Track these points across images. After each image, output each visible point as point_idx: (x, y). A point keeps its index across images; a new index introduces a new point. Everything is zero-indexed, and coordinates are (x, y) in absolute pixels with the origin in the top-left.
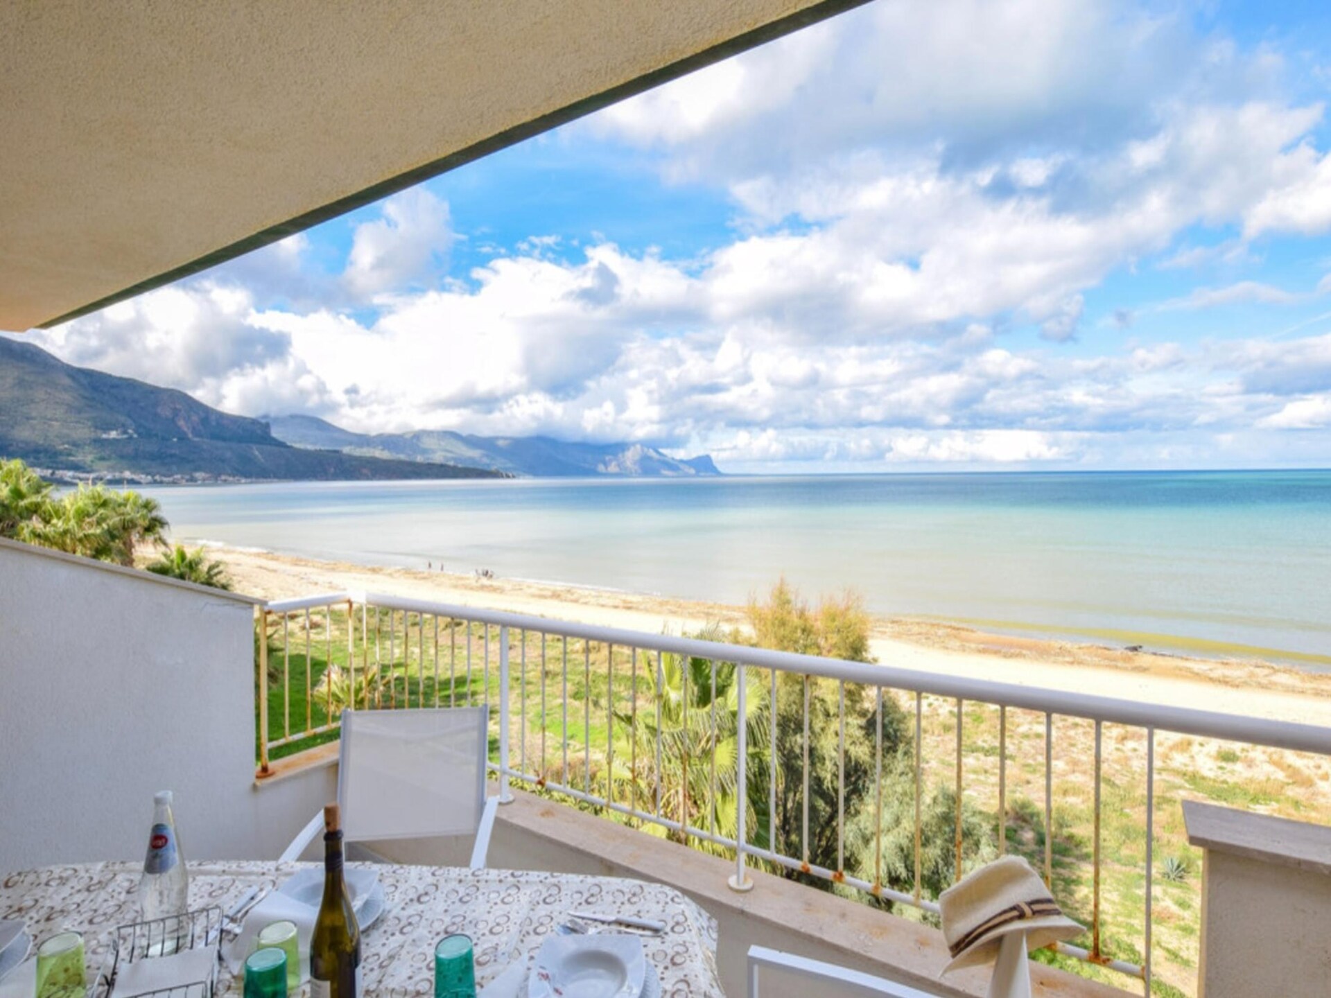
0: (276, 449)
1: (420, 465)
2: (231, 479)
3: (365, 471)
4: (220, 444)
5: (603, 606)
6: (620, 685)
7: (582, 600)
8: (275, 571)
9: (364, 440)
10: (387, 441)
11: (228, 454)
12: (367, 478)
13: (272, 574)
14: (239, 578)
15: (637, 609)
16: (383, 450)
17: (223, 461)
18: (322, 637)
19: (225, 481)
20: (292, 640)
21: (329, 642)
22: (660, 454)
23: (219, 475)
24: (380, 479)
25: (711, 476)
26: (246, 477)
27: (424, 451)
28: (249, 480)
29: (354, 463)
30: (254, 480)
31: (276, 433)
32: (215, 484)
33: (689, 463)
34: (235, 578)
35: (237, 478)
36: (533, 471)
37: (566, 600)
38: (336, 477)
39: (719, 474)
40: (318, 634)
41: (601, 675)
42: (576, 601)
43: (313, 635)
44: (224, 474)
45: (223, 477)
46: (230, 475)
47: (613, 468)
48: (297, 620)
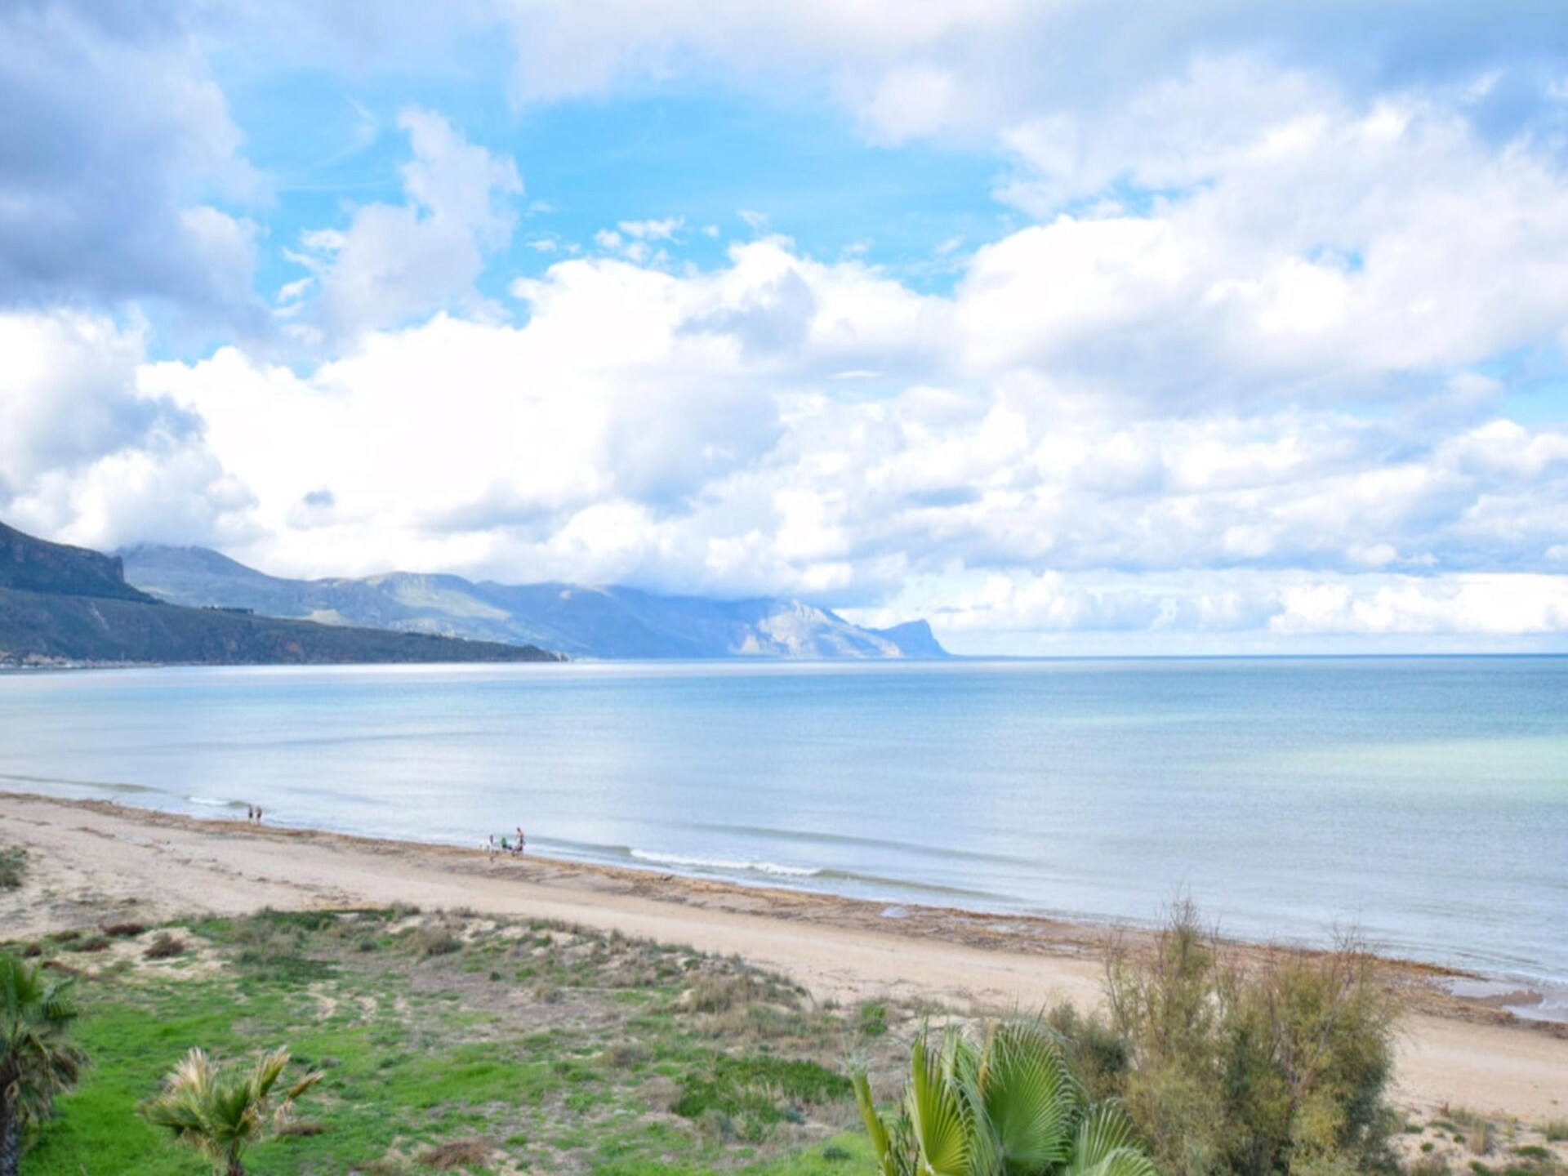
0: (131, 606)
1: (394, 636)
2: (47, 660)
3: (294, 647)
4: (30, 596)
5: (732, 910)
6: (773, 1085)
7: (692, 898)
8: (111, 837)
9: (296, 590)
10: (335, 592)
11: (44, 615)
12: (297, 660)
13: (107, 843)
14: (40, 851)
15: (801, 919)
16: (327, 608)
17: (33, 628)
18: (185, 974)
19: (36, 664)
20: (126, 980)
21: (199, 986)
22: (836, 618)
23: (26, 654)
24: (320, 662)
25: (927, 660)
26: (75, 657)
27: (403, 612)
28: (81, 663)
29: (274, 632)
30: (89, 662)
31: (132, 576)
32: (17, 670)
33: (888, 635)
34: (30, 850)
35: (58, 659)
36: (602, 649)
37: (661, 900)
38: (239, 658)
39: (946, 657)
40: (178, 966)
41: (734, 1063)
42: (680, 901)
43: (166, 968)
44: (37, 652)
45: (33, 658)
46: (45, 655)
47: (750, 645)
48: (140, 937)
